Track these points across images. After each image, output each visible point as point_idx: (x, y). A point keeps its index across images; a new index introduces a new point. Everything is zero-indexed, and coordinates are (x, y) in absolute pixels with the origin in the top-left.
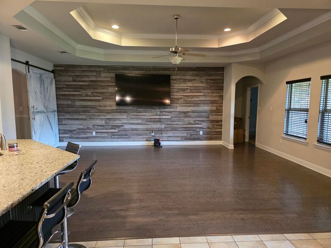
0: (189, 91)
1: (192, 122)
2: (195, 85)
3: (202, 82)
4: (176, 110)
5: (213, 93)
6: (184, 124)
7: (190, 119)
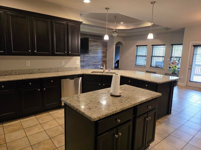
0: (95, 46)
1: (96, 61)
2: (97, 44)
3: (100, 43)
4: (90, 56)
5: (104, 48)
6: (93, 63)
7: (95, 60)
